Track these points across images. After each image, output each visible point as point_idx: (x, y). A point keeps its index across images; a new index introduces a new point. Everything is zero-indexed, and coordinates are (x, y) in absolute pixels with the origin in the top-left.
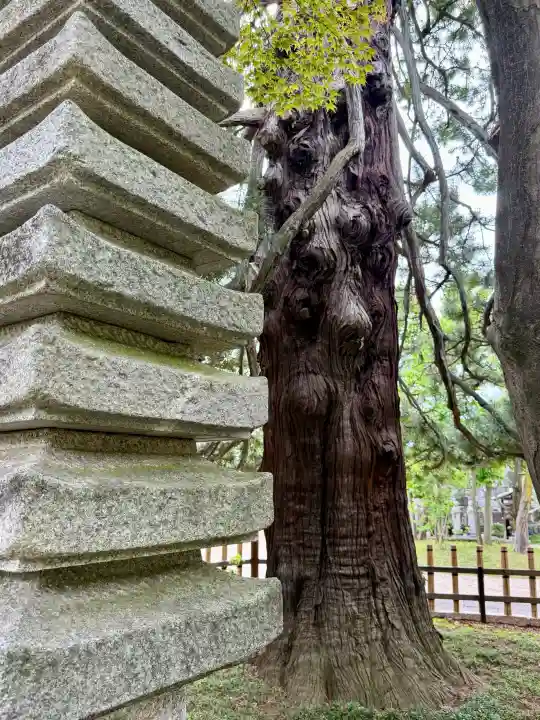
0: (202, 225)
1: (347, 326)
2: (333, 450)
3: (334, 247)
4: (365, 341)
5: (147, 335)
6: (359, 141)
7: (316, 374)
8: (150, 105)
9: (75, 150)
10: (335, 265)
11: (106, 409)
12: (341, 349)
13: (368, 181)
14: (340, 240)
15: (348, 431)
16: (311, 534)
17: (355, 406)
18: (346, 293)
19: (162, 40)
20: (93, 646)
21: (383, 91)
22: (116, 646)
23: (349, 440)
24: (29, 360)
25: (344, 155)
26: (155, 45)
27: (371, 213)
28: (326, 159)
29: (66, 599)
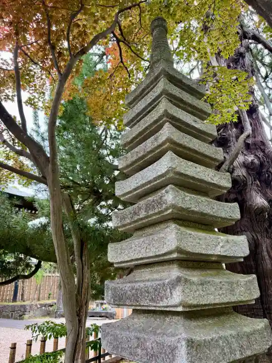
0: (213, 182)
1: (257, 208)
2: (261, 267)
3: (245, 174)
4: (268, 214)
5: (199, 224)
6: (249, 129)
7: (246, 231)
8: (191, 146)
9: (174, 166)
10: (246, 182)
11: (197, 252)
12: (256, 220)
13: (255, 144)
14: (247, 171)
15: (267, 257)
16: (257, 309)
17: (268, 245)
18: (254, 193)
19: (189, 122)
20: (210, 340)
21: (255, 107)
22: (217, 341)
23: (268, 261)
24: (174, 236)
25: (243, 136)
26: (188, 125)
27: (259, 158)
28: (234, 139)
29: (194, 323)
